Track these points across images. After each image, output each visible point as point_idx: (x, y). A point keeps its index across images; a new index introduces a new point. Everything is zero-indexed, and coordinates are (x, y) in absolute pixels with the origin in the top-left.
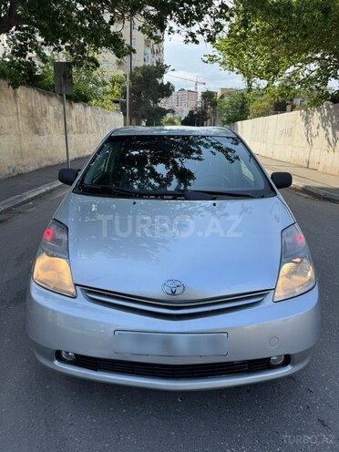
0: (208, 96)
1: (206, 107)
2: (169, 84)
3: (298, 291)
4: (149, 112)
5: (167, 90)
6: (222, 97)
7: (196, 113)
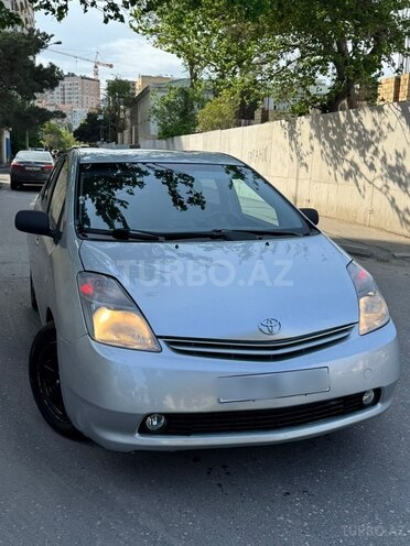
0: (119, 88)
1: (117, 108)
2: (53, 67)
3: (378, 324)
4: (17, 114)
5: (49, 78)
6: (145, 92)
7: (100, 117)
